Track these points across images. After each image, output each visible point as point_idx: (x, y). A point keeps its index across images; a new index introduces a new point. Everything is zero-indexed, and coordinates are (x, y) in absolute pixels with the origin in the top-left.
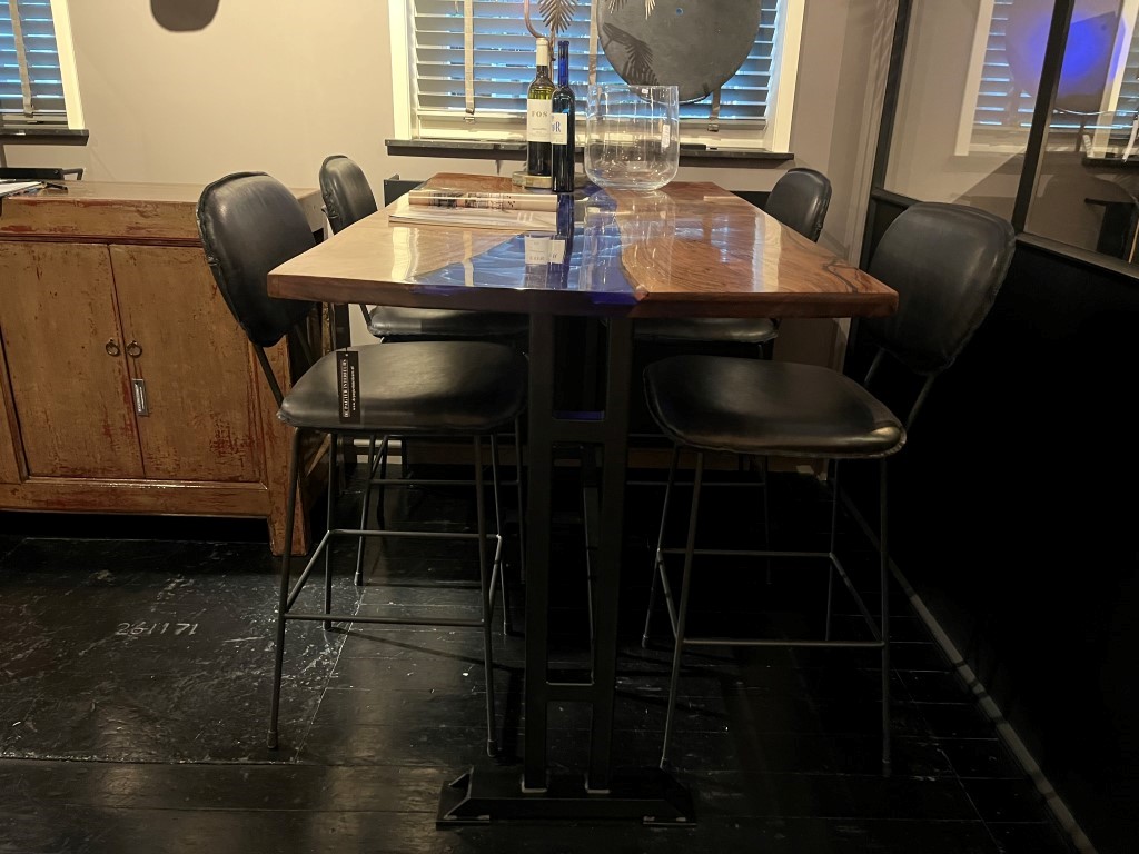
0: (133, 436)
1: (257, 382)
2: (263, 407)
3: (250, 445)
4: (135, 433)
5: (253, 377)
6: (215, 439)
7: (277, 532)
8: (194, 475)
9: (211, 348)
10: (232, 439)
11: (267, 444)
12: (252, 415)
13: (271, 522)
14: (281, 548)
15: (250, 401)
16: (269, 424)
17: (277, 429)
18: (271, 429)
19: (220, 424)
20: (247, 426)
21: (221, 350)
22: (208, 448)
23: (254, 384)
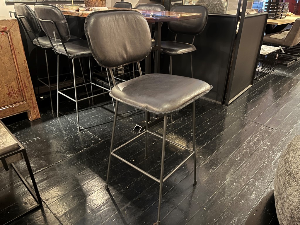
1: (19, 72)
2: (22, 79)
3: (19, 91)
5: (17, 70)
6: (8, 92)
7: (32, 114)
8: (3, 105)
9: (3, 65)
10: (13, 91)
11: (25, 89)
12: (18, 82)
13: (29, 112)
14: (34, 118)
15: (17, 78)
16: (25, 83)
17: (27, 84)
18: (25, 85)
19: (9, 87)
20: (17, 86)
21: (6, 65)
22: (6, 95)
23: (18, 73)
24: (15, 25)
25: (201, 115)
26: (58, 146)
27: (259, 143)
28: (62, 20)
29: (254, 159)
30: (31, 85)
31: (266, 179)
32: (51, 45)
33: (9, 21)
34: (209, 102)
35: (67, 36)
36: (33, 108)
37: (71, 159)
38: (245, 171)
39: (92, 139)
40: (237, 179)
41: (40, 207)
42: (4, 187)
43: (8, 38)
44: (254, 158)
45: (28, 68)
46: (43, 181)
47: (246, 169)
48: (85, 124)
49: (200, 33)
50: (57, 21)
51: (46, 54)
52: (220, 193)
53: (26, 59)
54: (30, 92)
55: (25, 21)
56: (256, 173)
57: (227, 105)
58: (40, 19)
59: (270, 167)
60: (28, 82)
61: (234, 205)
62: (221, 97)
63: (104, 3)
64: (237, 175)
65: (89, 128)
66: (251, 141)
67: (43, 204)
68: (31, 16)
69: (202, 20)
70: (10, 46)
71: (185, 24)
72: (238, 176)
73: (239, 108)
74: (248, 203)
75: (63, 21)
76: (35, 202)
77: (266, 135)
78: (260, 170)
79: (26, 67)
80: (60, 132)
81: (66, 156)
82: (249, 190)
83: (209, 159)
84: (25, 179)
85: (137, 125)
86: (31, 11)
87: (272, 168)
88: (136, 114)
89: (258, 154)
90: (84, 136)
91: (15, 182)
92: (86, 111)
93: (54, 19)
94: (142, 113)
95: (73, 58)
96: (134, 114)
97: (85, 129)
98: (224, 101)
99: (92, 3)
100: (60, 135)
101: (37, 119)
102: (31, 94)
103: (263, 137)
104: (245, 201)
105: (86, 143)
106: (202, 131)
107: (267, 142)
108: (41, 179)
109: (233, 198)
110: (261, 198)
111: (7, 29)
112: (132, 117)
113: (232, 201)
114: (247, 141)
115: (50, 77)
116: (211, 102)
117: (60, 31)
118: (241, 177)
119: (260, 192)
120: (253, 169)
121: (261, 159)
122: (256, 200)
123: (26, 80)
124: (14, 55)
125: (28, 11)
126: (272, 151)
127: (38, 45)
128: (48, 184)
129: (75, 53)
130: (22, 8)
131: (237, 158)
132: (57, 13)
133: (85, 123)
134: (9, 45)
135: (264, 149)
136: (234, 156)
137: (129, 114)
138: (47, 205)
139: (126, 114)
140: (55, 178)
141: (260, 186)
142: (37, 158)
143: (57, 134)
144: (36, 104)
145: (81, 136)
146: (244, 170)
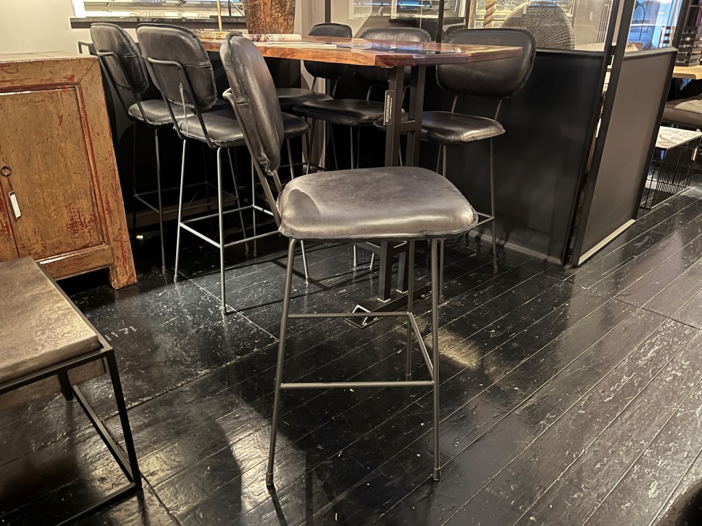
0: (9, 235)
1: (97, 177)
2: (102, 193)
4: (11, 231)
5: (93, 173)
6: (70, 223)
7: (119, 273)
8: (57, 251)
9: (61, 159)
10: (82, 219)
11: (107, 216)
12: (94, 200)
13: (113, 268)
14: (122, 283)
15: (92, 191)
16: (108, 203)
17: (113, 205)
18: (109, 206)
19: (72, 211)
20: (91, 208)
21: (68, 160)
22: (66, 229)
23: (95, 179)
24: (93, 71)
25: (513, 289)
26: (176, 349)
27: (660, 361)
28: (202, 61)
29: (653, 401)
30: (120, 209)
31: (684, 451)
32: (170, 118)
33: (80, 63)
34: (530, 257)
35: (209, 98)
36: (122, 260)
37: (205, 380)
38: (631, 430)
39: (253, 336)
40: (610, 447)
41: (135, 490)
42: (53, 440)
43: (75, 101)
44: (652, 399)
45: (116, 168)
46: (142, 430)
47: (633, 425)
48: (238, 301)
49: (515, 93)
50: (189, 64)
51: (157, 138)
52: (571, 481)
53: (113, 149)
54: (118, 223)
55: (114, 63)
56: (657, 434)
57: (575, 266)
58: (150, 59)
59: (693, 420)
60: (116, 201)
61: (606, 514)
62: (560, 246)
63: (291, 26)
64: (610, 439)
65: (247, 309)
66: (641, 356)
67: (144, 483)
68: (128, 52)
69: (521, 62)
70: (81, 118)
71: (477, 73)
72: (613, 440)
73: (605, 275)
74: (640, 509)
75: (202, 64)
76: (124, 477)
77: (677, 342)
78: (668, 427)
79: (112, 168)
80: (181, 316)
81: (194, 373)
82: (641, 476)
83: (536, 396)
84: (102, 422)
85: (358, 306)
86: (129, 42)
87: (697, 424)
88: (353, 281)
89: (660, 387)
90: (237, 329)
91: (78, 428)
92: (240, 271)
93: (184, 58)
94: (369, 279)
95: (219, 147)
96: (349, 281)
97: (239, 311)
98: (569, 257)
99: (263, 26)
100: (181, 324)
101: (130, 286)
102: (120, 229)
103: (671, 347)
104: (632, 504)
105: (241, 344)
106: (517, 326)
107: (682, 359)
108: (138, 424)
109: (604, 494)
110: (674, 498)
111: (75, 80)
112: (346, 287)
113: (600, 502)
114: (630, 356)
115: (163, 190)
116: (535, 258)
117: (194, 87)
118: (621, 443)
119: (670, 482)
120: (649, 425)
121: (669, 401)
122: (660, 503)
123: (112, 196)
124: (87, 140)
125: (122, 40)
126: (695, 381)
127: (140, 118)
128: (154, 436)
129: (224, 135)
130: (109, 33)
131: (609, 396)
132: (191, 44)
133: (237, 298)
134: (78, 116)
135: (675, 376)
136: (600, 391)
137: (339, 279)
138: (151, 487)
139: (332, 280)
140: (171, 423)
141: (668, 468)
142: (130, 375)
143: (173, 322)
144: (129, 251)
145: (229, 327)
146: (627, 426)
